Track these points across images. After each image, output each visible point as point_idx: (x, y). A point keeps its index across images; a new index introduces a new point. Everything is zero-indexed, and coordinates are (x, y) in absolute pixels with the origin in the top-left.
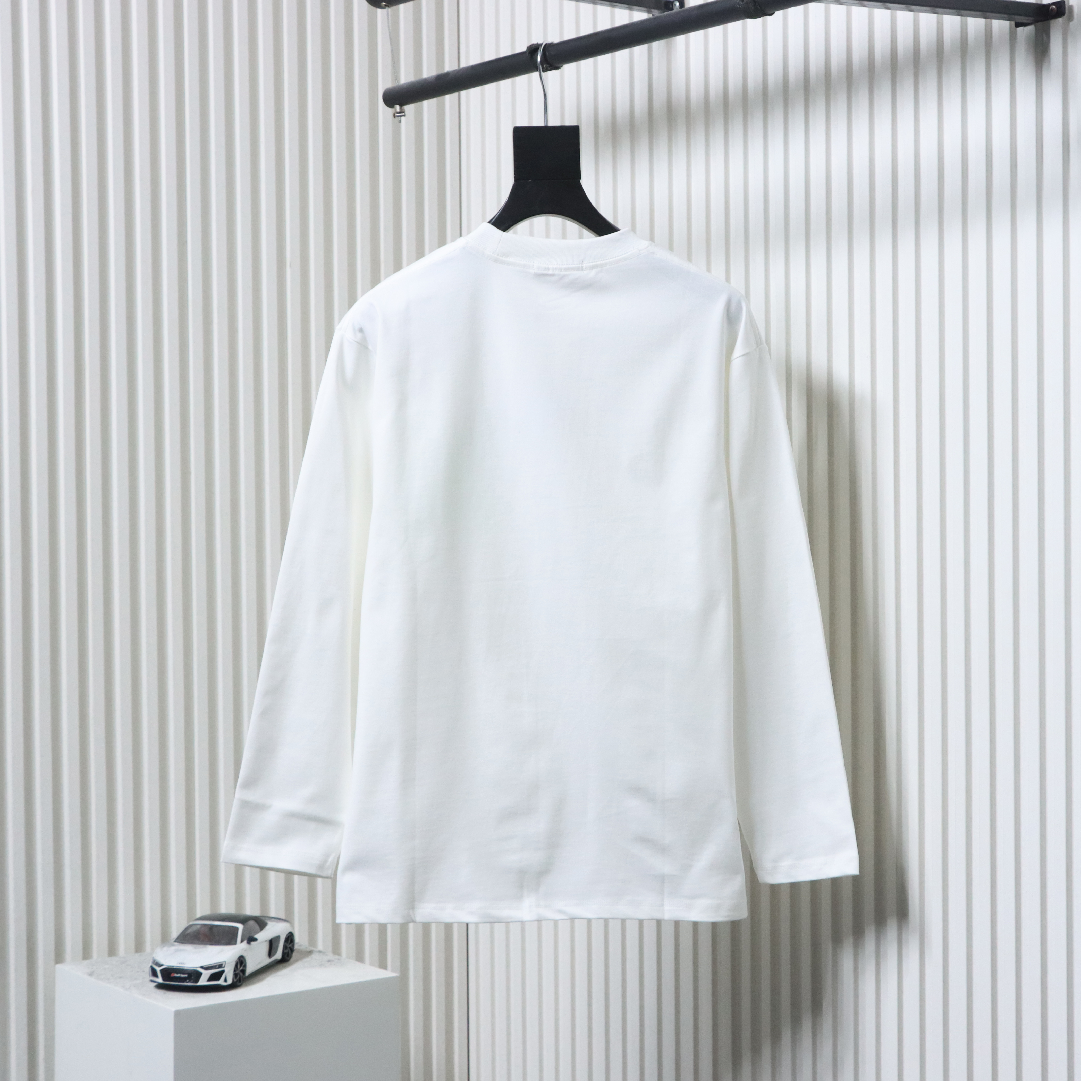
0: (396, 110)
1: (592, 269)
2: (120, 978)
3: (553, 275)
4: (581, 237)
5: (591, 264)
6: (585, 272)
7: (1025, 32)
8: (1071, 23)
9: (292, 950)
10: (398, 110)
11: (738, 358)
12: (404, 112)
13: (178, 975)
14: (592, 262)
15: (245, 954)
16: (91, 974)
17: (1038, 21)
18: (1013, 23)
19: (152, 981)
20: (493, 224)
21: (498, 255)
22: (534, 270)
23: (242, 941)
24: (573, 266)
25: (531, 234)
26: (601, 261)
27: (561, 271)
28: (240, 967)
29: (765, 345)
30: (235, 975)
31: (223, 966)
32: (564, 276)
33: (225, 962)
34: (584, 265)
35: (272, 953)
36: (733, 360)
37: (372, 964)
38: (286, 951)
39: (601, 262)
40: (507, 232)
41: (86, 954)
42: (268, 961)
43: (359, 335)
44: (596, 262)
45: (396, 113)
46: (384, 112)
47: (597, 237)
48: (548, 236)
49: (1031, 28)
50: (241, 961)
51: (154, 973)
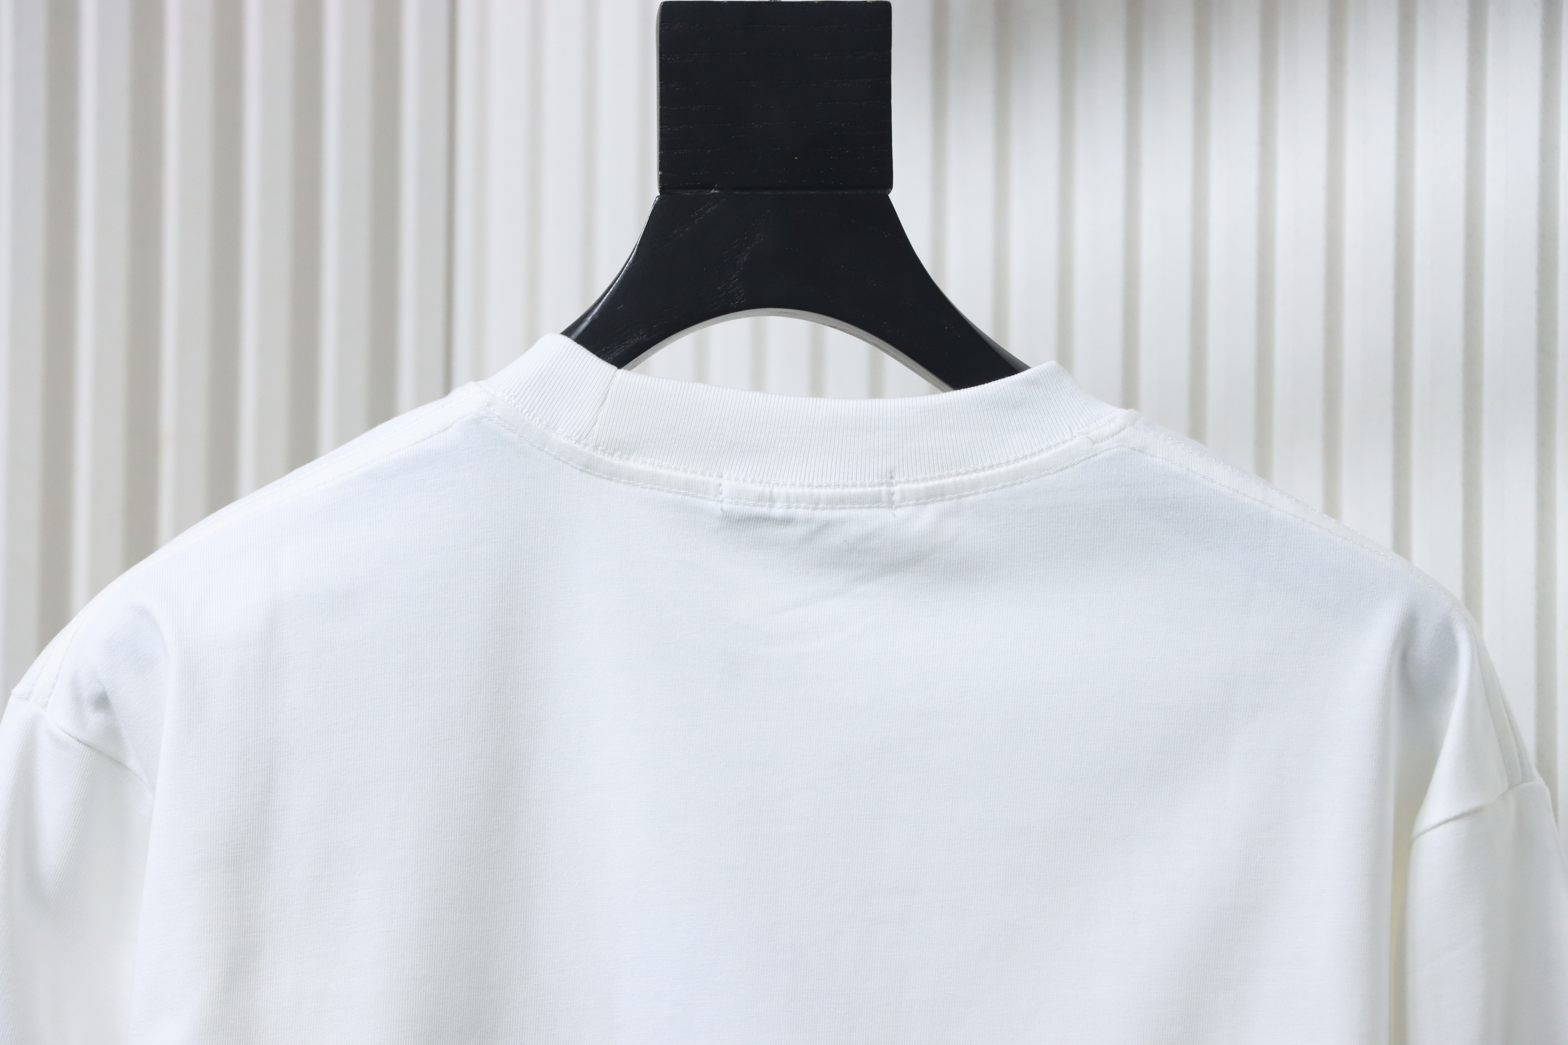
1: (925, 504)
3: (787, 521)
4: (876, 390)
5: (922, 485)
6: (900, 513)
11: (1440, 824)
14: (924, 480)
20: (580, 340)
21: (596, 448)
22: (722, 502)
24: (860, 490)
25: (701, 373)
26: (959, 474)
27: (815, 509)
29: (1539, 781)
32: (826, 525)
34: (897, 489)
36: (1421, 834)
39: (958, 479)
40: (629, 369)
43: (95, 719)
44: (941, 477)
47: (944, 391)
48: (758, 381)
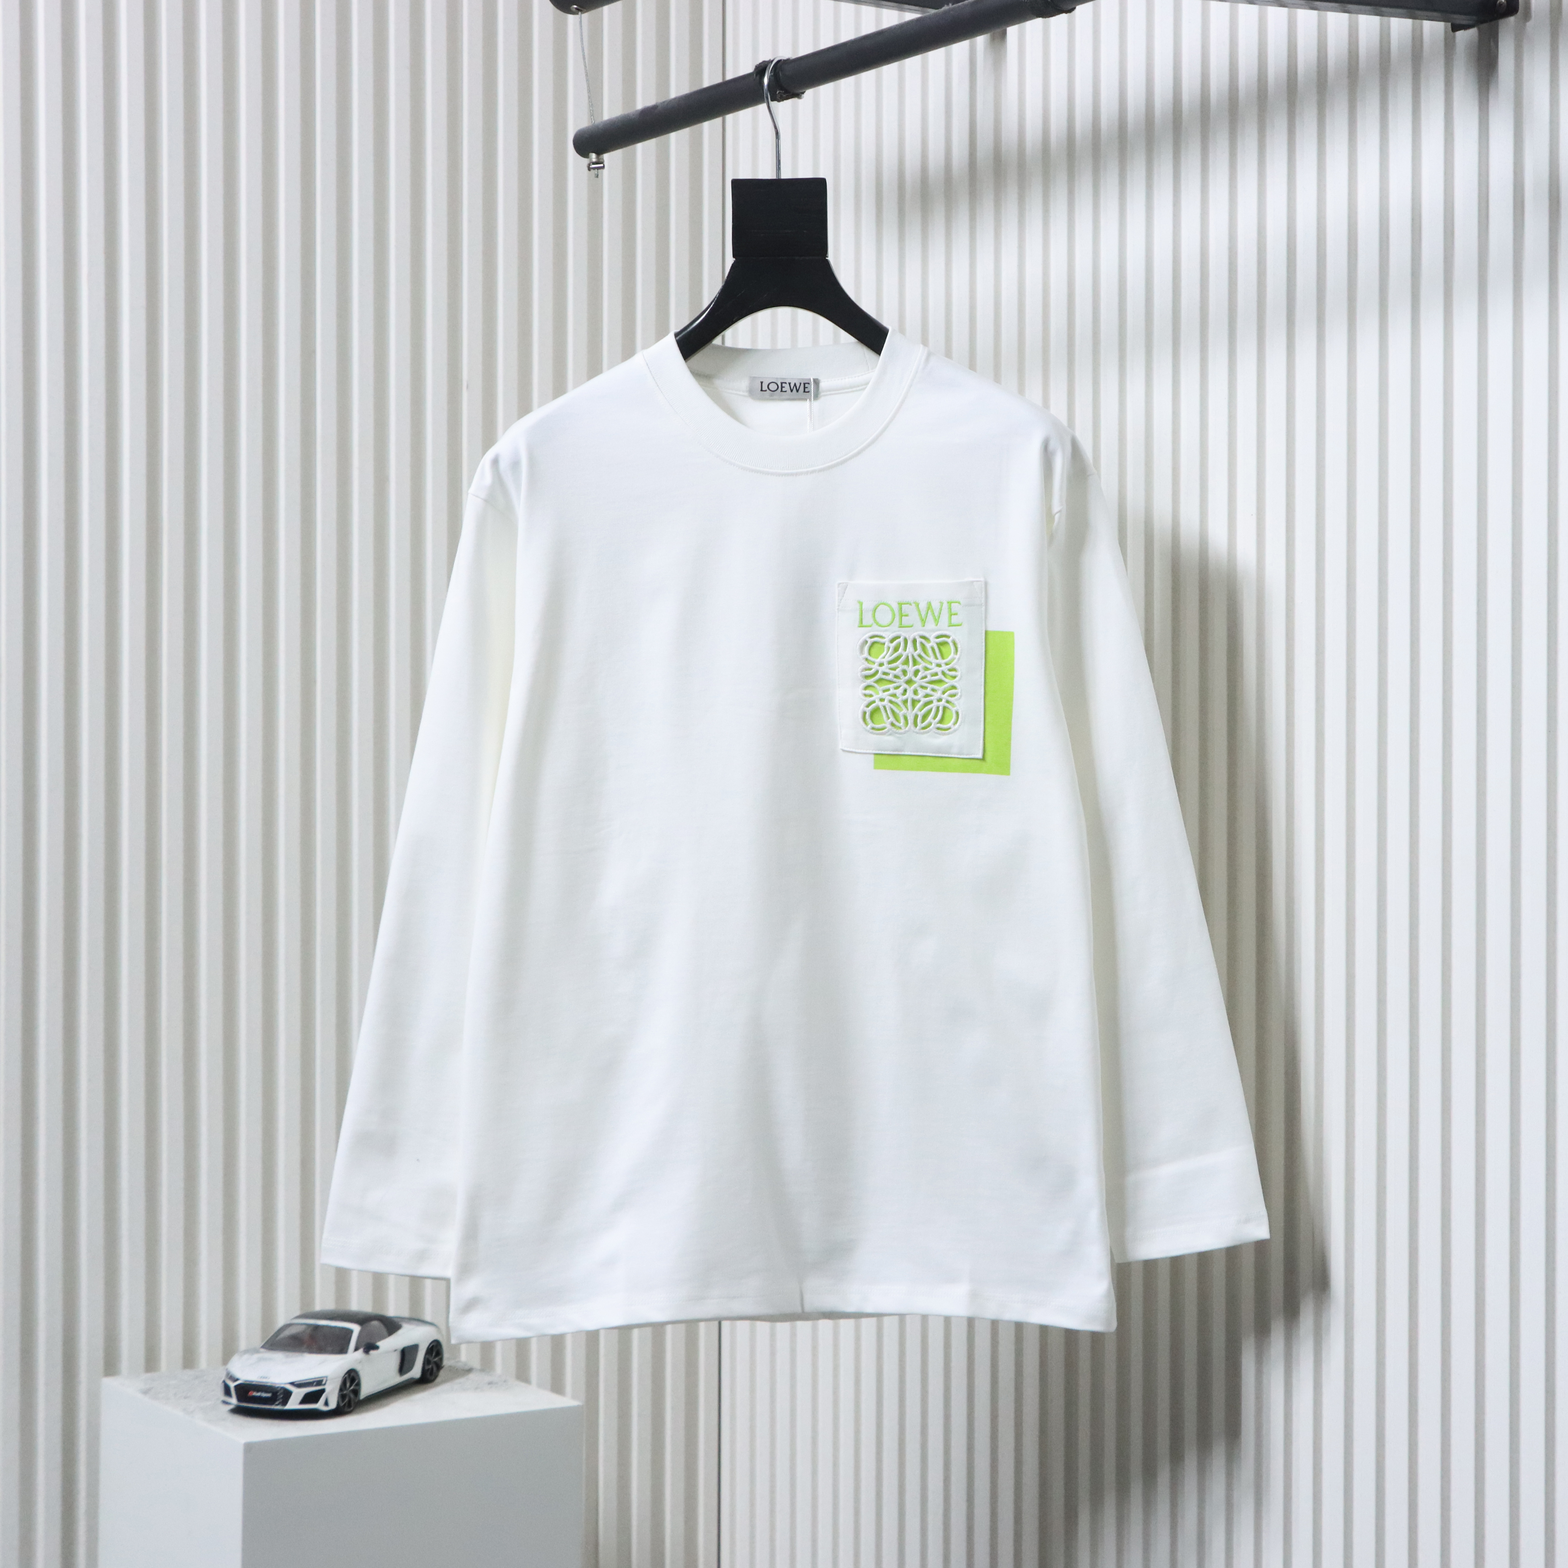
0: (591, 159)
2: (185, 1398)
7: (1466, 37)
8: (1528, 24)
9: (439, 1366)
10: (594, 160)
12: (602, 163)
13: (259, 1394)
15: (358, 1368)
16: (146, 1392)
17: (1482, 22)
18: (1449, 24)
19: (225, 1403)
23: (356, 1349)
28: (350, 1386)
30: (342, 1396)
31: (324, 1382)
33: (327, 1377)
35: (405, 1368)
37: (540, 1386)
38: (427, 1367)
41: (151, 1363)
42: (397, 1379)
45: (591, 164)
46: (575, 162)
49: (1473, 32)
50: (352, 1378)
51: (227, 1391)
